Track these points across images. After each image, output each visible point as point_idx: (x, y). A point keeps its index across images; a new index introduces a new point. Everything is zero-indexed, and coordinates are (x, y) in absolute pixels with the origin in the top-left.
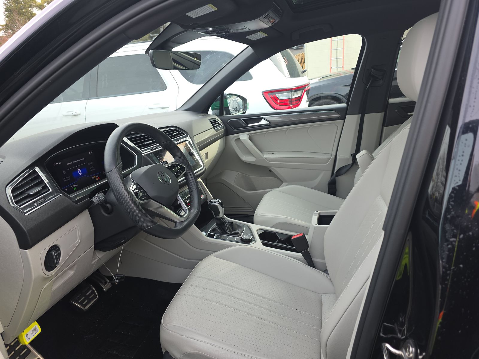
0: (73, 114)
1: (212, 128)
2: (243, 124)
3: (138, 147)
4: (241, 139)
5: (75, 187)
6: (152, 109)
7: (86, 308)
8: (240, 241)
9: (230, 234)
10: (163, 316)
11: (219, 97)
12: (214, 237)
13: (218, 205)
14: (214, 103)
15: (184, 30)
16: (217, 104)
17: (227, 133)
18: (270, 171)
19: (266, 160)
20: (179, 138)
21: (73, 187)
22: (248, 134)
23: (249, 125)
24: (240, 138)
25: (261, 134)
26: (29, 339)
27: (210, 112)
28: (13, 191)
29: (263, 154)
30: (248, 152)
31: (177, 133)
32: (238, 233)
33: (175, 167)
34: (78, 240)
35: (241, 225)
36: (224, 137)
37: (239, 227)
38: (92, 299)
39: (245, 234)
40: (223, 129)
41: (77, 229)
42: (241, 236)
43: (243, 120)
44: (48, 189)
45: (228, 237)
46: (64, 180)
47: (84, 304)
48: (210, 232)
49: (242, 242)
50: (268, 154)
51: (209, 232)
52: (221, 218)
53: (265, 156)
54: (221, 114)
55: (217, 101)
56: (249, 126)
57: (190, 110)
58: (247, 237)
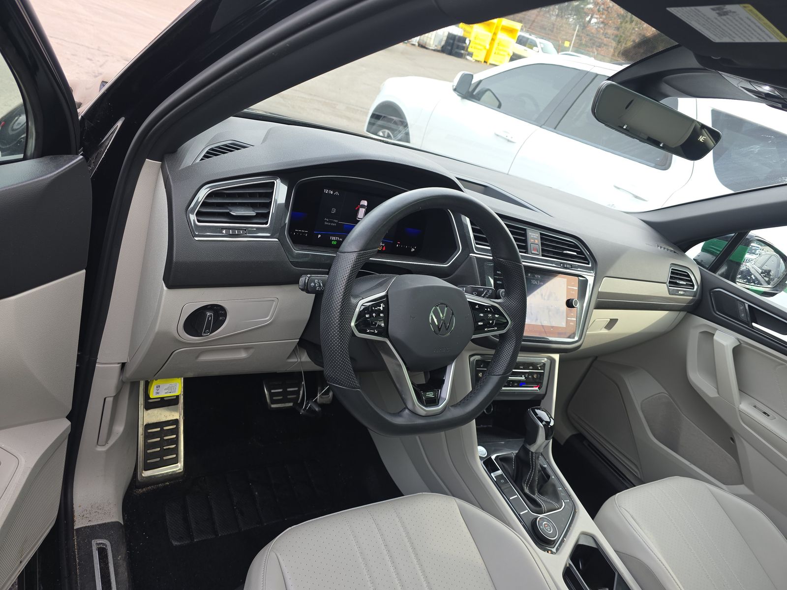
0: (507, 138)
1: (665, 283)
2: (743, 315)
3: (476, 238)
4: (715, 337)
5: (335, 240)
6: (618, 188)
7: (273, 406)
8: (529, 524)
9: (525, 494)
10: (290, 528)
11: (733, 235)
12: (492, 474)
13: (542, 427)
14: (715, 240)
15: (701, 67)
16: (720, 244)
17: (696, 308)
18: (732, 439)
19: (738, 415)
20: (571, 265)
21: (334, 238)
22: (738, 340)
23: (754, 324)
24: (714, 335)
25: (767, 357)
26: (158, 393)
27: (695, 252)
28: (209, 196)
29: (741, 397)
30: (712, 370)
31: (575, 254)
32: (540, 506)
33: (490, 312)
34: (268, 319)
35: (562, 494)
36: (683, 314)
37: (556, 496)
38: (289, 401)
39: (548, 521)
40: (691, 298)
41: (274, 303)
42: (541, 516)
43: (749, 306)
44: (265, 221)
45: (516, 496)
46: (326, 221)
47: (274, 400)
48: (497, 457)
49: (530, 529)
50: (755, 407)
51: (493, 457)
52: (532, 453)
53: (742, 404)
54: (714, 268)
55: (726, 239)
56: (753, 327)
57: (656, 226)
58: (546, 527)
